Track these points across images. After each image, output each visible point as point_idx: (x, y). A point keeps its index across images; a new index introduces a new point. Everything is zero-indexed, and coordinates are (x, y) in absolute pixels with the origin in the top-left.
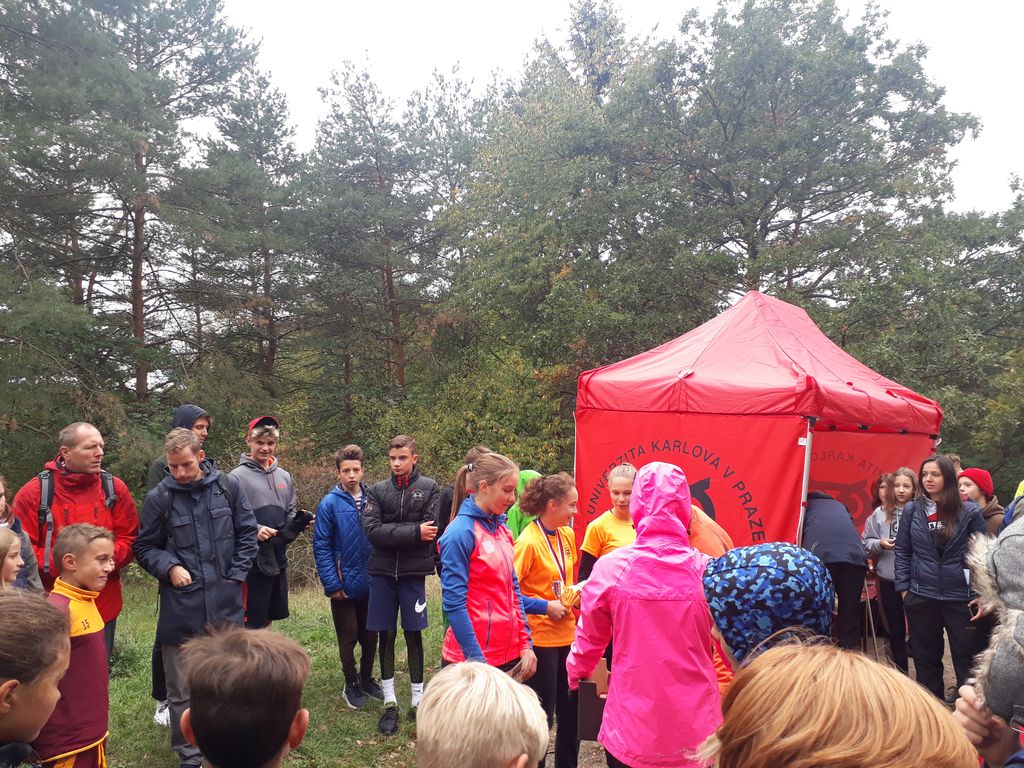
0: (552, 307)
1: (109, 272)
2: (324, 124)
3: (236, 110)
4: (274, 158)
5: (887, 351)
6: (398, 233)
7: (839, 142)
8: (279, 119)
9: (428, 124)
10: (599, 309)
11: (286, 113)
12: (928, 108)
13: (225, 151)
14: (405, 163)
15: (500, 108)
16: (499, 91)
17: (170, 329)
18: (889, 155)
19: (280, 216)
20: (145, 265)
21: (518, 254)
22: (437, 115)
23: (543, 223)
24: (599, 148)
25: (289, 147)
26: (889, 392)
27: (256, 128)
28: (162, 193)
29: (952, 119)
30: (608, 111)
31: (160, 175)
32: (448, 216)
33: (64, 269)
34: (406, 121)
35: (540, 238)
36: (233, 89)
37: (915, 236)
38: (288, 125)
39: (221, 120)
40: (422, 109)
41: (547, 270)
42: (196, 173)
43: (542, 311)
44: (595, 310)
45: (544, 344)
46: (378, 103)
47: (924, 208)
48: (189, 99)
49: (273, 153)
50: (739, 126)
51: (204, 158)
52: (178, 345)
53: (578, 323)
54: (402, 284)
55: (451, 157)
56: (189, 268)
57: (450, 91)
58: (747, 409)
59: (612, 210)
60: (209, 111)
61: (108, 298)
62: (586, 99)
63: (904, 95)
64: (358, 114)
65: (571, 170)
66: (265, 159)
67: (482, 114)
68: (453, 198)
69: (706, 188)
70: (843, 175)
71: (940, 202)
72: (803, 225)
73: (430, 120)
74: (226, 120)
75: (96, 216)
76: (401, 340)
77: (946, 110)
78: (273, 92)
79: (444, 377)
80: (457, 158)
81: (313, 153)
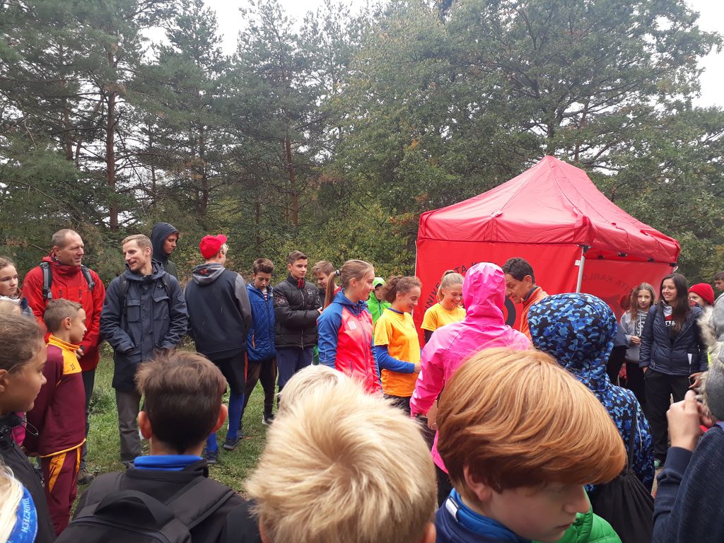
0: (404, 170)
1: (90, 140)
2: (245, 34)
3: (180, 23)
4: (207, 59)
5: (643, 205)
6: (294, 115)
7: (618, 52)
8: (211, 30)
9: (319, 35)
10: (438, 172)
11: (216, 25)
12: (685, 28)
13: (172, 54)
14: (302, 64)
15: (371, 24)
16: (370, 11)
17: (134, 182)
18: (654, 63)
19: (211, 102)
20: (116, 136)
21: (381, 131)
22: (325, 29)
23: (399, 108)
24: (442, 54)
25: (218, 51)
26: (642, 232)
27: (194, 37)
28: (127, 83)
29: (703, 36)
30: (449, 27)
31: (125, 69)
32: (331, 102)
33: (59, 137)
34: (302, 33)
35: (397, 120)
36: (178, 6)
37: (670, 123)
38: (217, 34)
39: (169, 30)
40: (314, 24)
41: (402, 143)
42: (151, 68)
43: (398, 173)
44: (435, 172)
45: (397, 197)
46: (283, 19)
47: (678, 102)
48: (146, 13)
49: (206, 55)
50: (545, 40)
51: (157, 58)
52: (140, 193)
53: (422, 182)
54: (297, 153)
55: (335, 60)
56: (147, 138)
57: (335, 11)
58: (540, 239)
59: (450, 100)
60: (161, 23)
61: (91, 159)
62: (434, 18)
63: (669, 17)
64: (268, 28)
65: (422, 69)
66: (201, 60)
67: (357, 29)
68: (335, 90)
69: (519, 86)
70: (620, 77)
71: (690, 98)
72: (588, 115)
73: (320, 32)
74: (173, 31)
75: (81, 99)
76: (295, 194)
77: (699, 29)
78: (206, 10)
79: (326, 220)
80: (338, 61)
81: (235, 55)
